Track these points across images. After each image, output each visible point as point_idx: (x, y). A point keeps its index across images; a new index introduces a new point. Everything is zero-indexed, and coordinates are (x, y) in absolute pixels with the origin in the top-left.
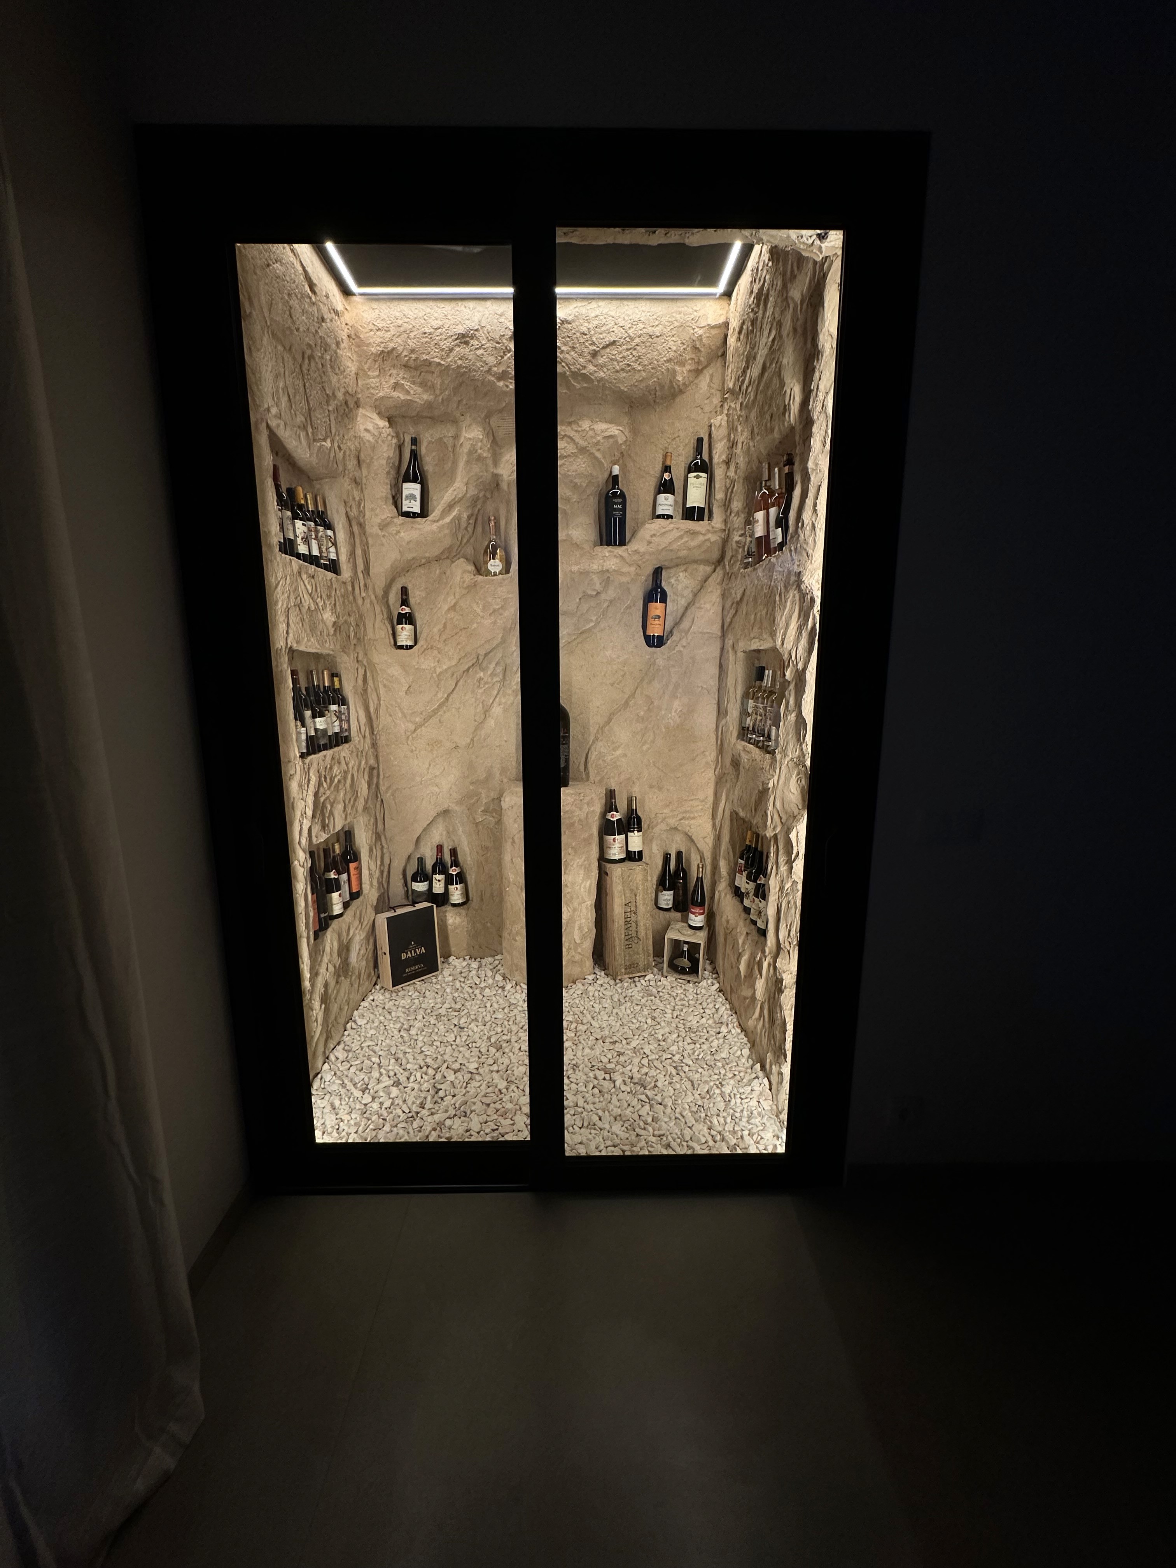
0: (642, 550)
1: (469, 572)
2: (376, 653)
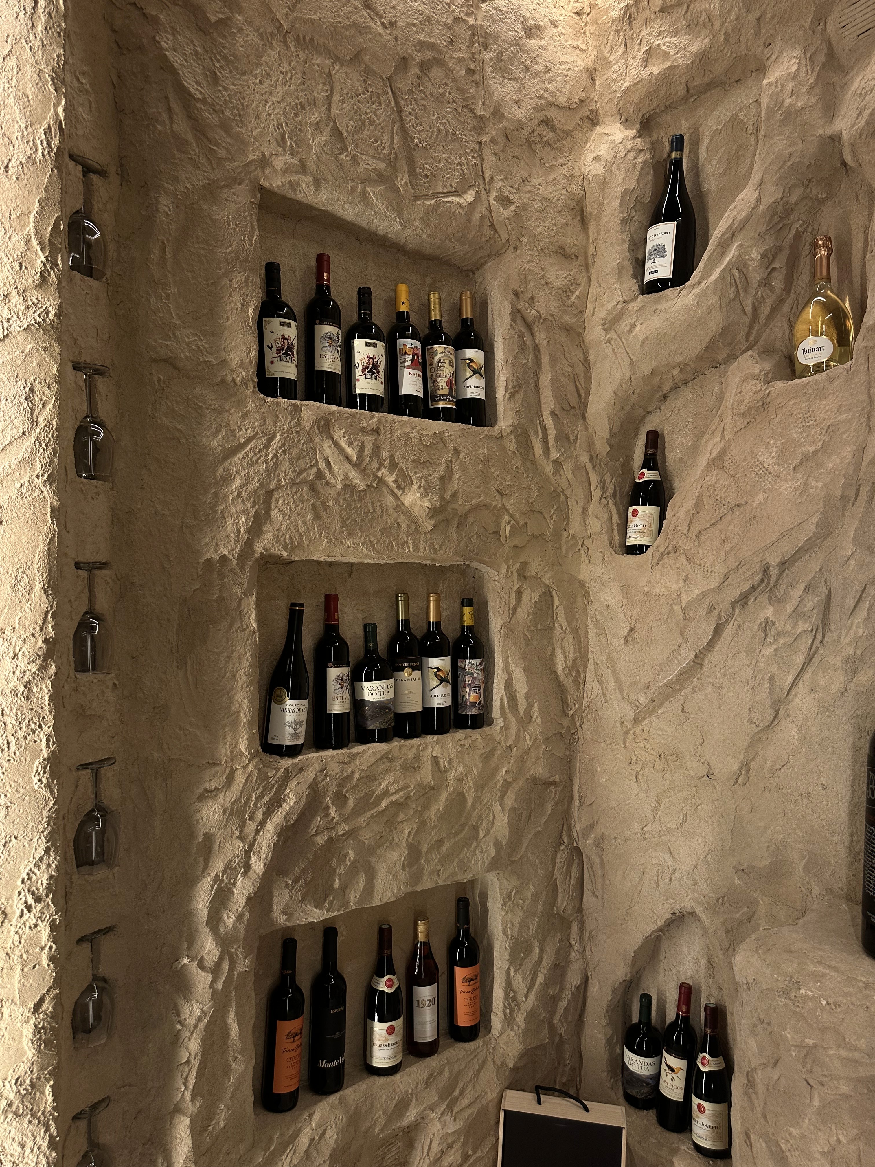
1: (755, 377)
2: (587, 561)
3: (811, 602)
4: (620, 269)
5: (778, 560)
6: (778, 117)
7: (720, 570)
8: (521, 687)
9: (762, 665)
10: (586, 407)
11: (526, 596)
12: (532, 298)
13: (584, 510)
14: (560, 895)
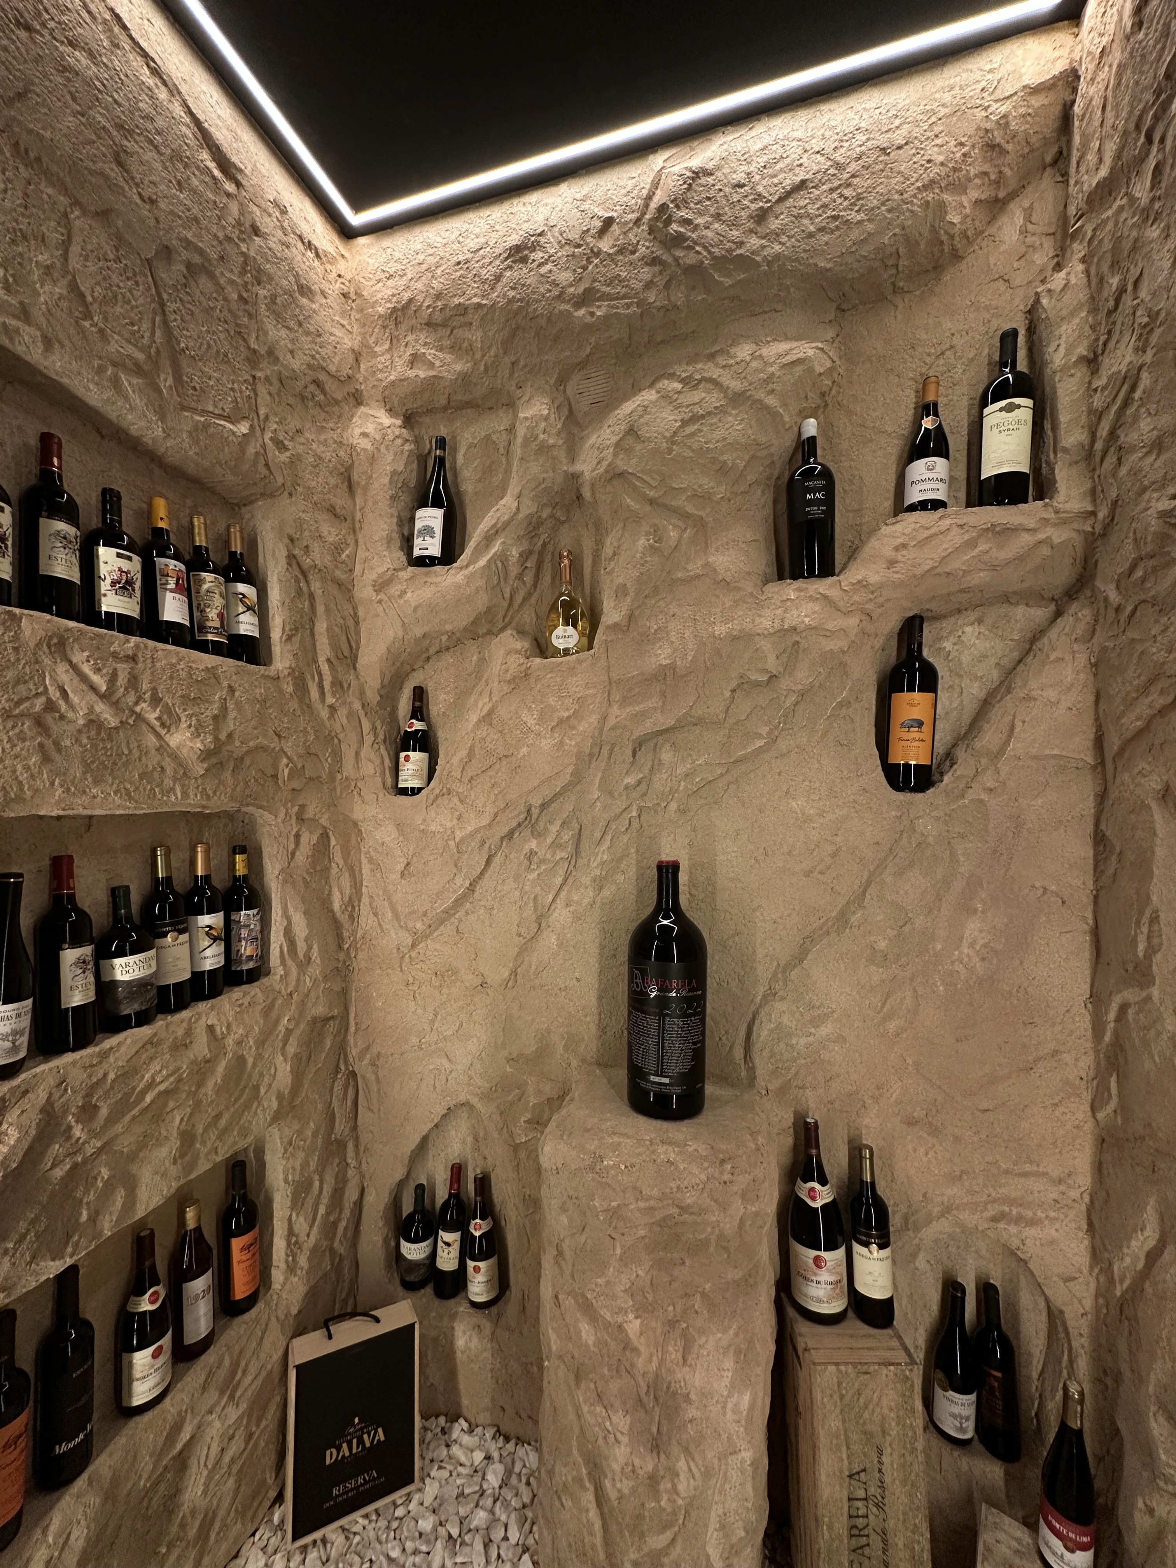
0: (874, 579)
1: (518, 652)
2: (360, 802)
3: (567, 836)
4: (389, 540)
5: (540, 802)
6: (534, 446)
7: (490, 809)
8: (301, 929)
9: (527, 888)
10: (356, 657)
11: (304, 840)
12: (307, 547)
13: (357, 754)
14: (337, 1121)
